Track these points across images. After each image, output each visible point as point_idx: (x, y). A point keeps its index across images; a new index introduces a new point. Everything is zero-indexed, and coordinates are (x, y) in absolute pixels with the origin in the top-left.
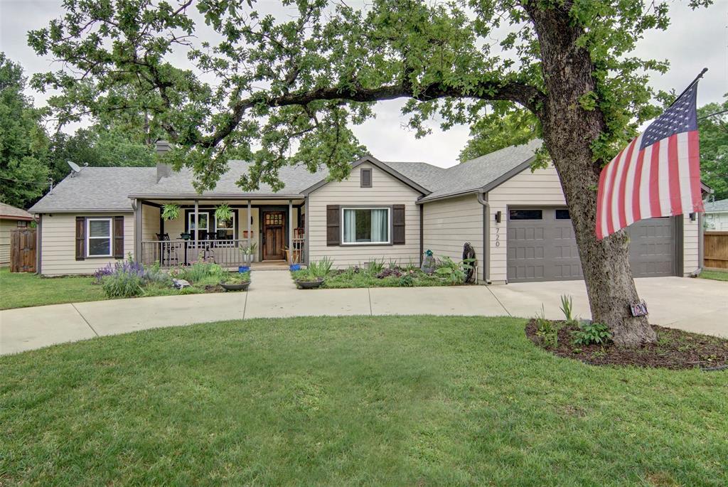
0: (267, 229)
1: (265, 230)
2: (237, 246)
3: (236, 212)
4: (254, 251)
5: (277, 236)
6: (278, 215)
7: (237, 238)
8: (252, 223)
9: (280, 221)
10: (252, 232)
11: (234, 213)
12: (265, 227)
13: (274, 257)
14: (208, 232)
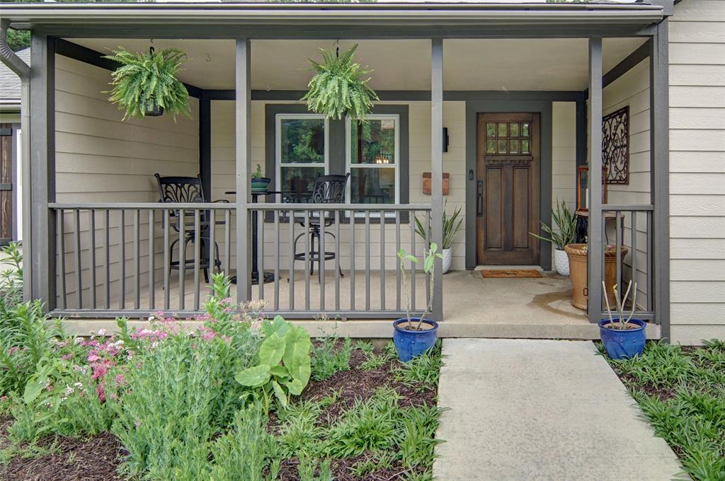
0: (489, 167)
1: (482, 168)
2: (404, 217)
3: (404, 114)
4: (453, 236)
5: (517, 192)
6: (520, 123)
7: (405, 200)
8: (445, 149)
9: (526, 143)
10: (446, 176)
11: (396, 117)
12: (482, 163)
13: (509, 255)
14: (327, 173)
